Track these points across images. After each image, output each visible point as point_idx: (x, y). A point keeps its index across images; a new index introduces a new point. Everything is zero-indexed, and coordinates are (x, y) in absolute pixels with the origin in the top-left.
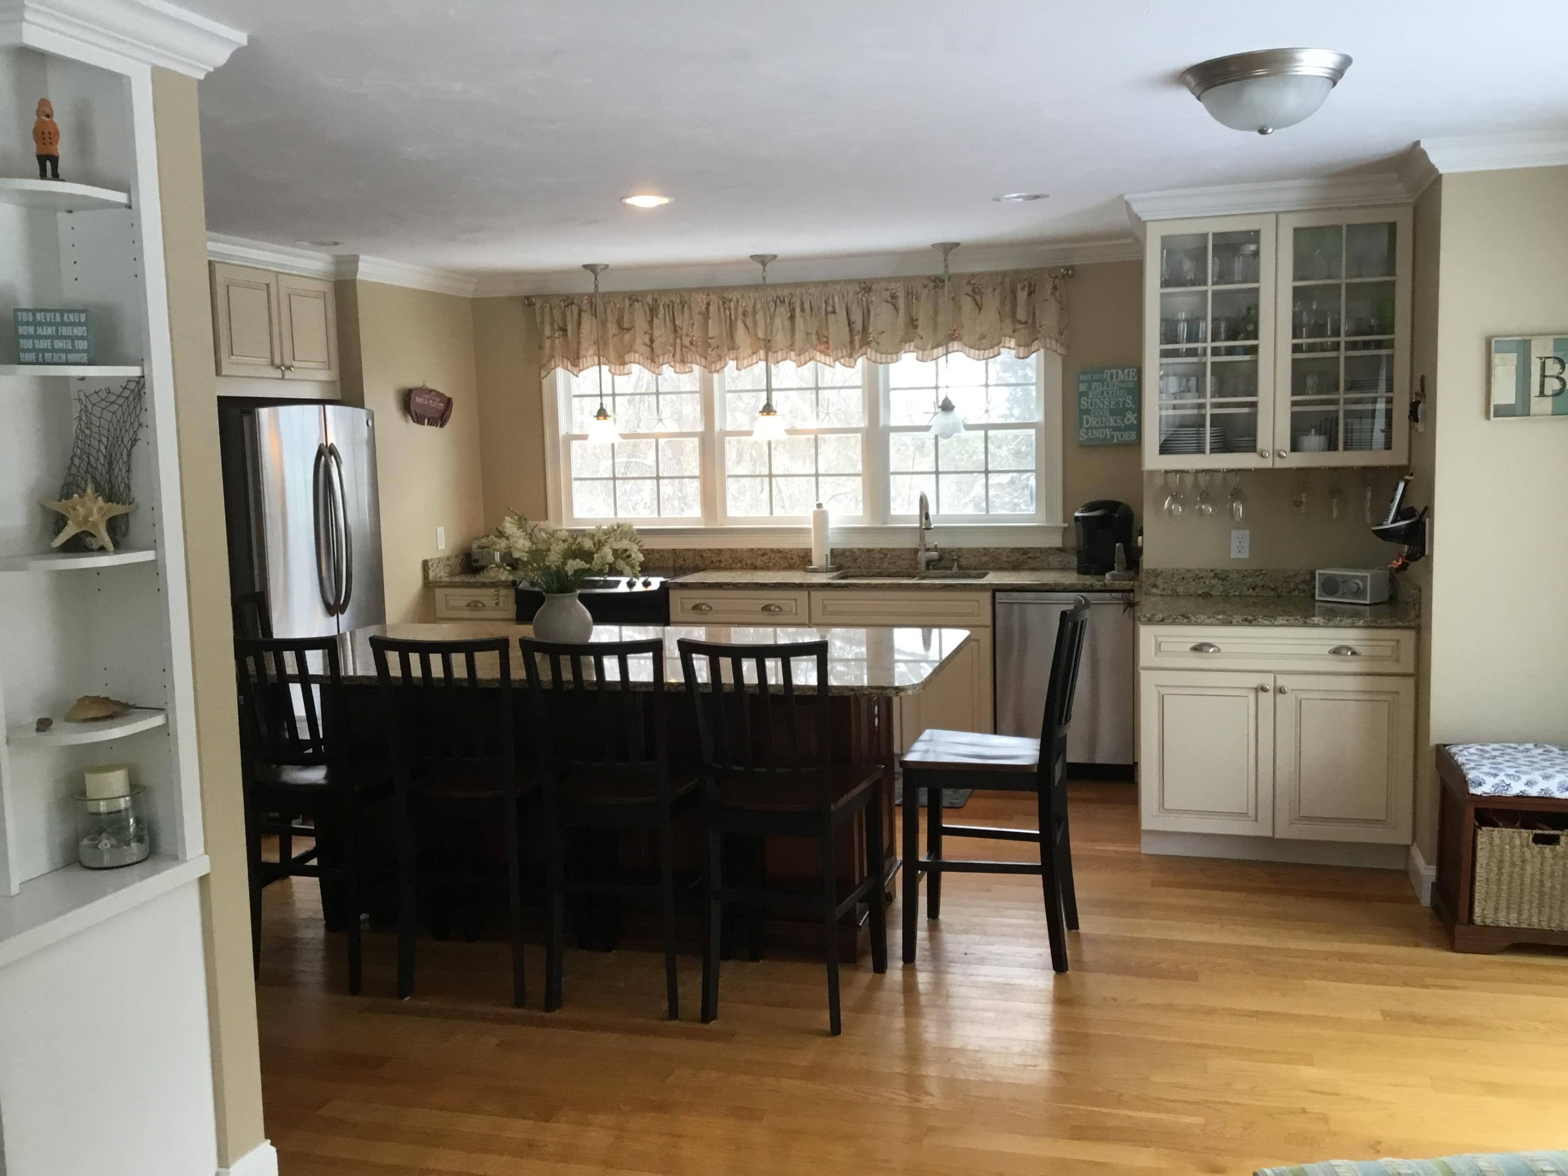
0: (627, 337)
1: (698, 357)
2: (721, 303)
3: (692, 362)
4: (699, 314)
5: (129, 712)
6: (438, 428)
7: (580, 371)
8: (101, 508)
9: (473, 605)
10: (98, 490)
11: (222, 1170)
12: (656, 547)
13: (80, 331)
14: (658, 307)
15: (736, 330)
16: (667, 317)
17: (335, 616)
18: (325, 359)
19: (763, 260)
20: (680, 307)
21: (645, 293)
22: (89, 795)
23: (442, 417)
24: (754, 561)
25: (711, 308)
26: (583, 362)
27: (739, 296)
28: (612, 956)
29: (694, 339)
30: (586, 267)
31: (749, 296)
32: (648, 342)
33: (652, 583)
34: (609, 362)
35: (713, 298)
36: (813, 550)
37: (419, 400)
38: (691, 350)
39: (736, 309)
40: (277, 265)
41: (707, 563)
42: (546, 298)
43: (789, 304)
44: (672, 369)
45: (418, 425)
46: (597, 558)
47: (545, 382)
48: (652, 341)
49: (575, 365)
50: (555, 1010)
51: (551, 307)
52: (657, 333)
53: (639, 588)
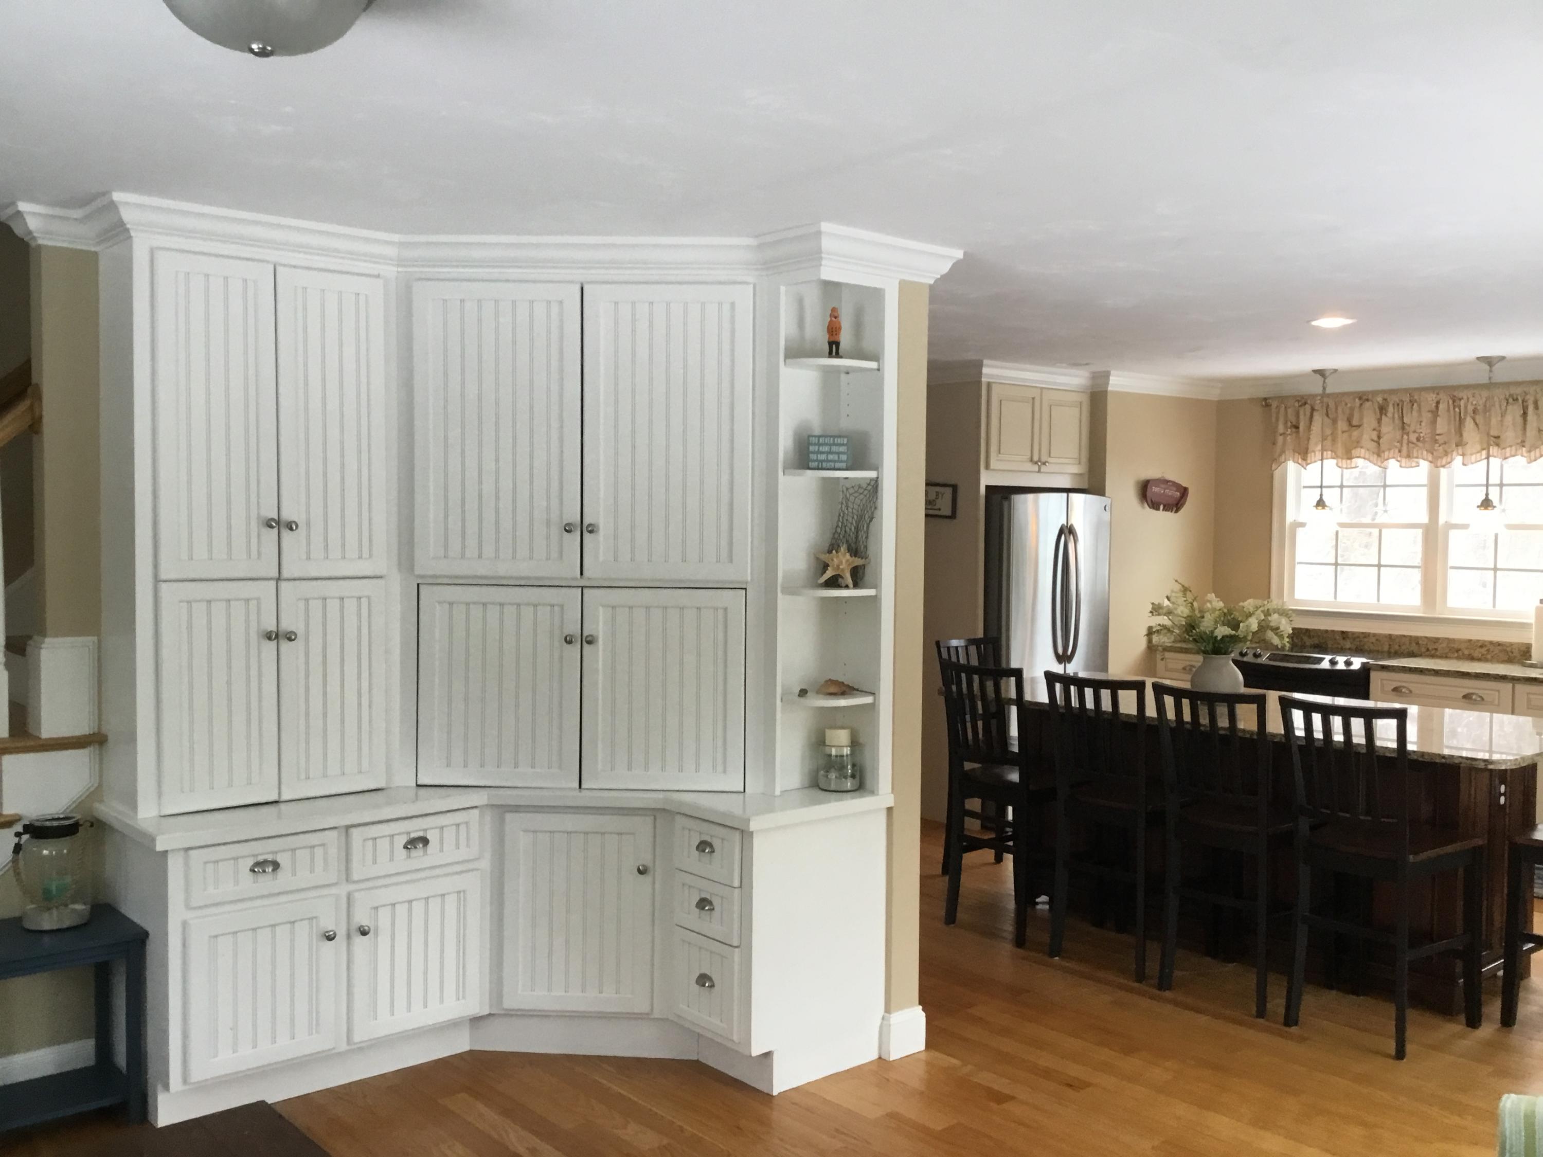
0: (1355, 433)
1: (1425, 453)
2: (1451, 402)
3: (1417, 458)
4: (1429, 411)
5: (852, 692)
6: (1173, 513)
7: (1307, 464)
8: (848, 561)
9: (1188, 668)
10: (849, 550)
11: (887, 1015)
12: (1372, 631)
13: (842, 449)
14: (1388, 406)
15: (1465, 427)
16: (1396, 416)
17: (1063, 664)
18: (1076, 455)
19: (1489, 361)
20: (1410, 405)
21: (1375, 393)
22: (827, 743)
23: (1177, 504)
24: (1472, 651)
25: (1441, 406)
26: (1311, 457)
27: (1470, 396)
28: (1231, 966)
29: (1422, 435)
30: (1316, 372)
31: (1480, 395)
32: (1376, 438)
33: (1354, 663)
34: (1335, 457)
35: (1443, 397)
36: (1533, 645)
37: (1155, 489)
38: (1417, 446)
39: (1466, 407)
40: (1042, 382)
41: (1423, 650)
42: (1282, 399)
43: (1523, 401)
44: (1398, 464)
45: (1156, 511)
46: (1243, 628)
47: (1277, 474)
48: (1379, 437)
49: (1304, 459)
50: (1165, 991)
51: (1285, 407)
52: (1384, 429)
53: (1341, 666)
